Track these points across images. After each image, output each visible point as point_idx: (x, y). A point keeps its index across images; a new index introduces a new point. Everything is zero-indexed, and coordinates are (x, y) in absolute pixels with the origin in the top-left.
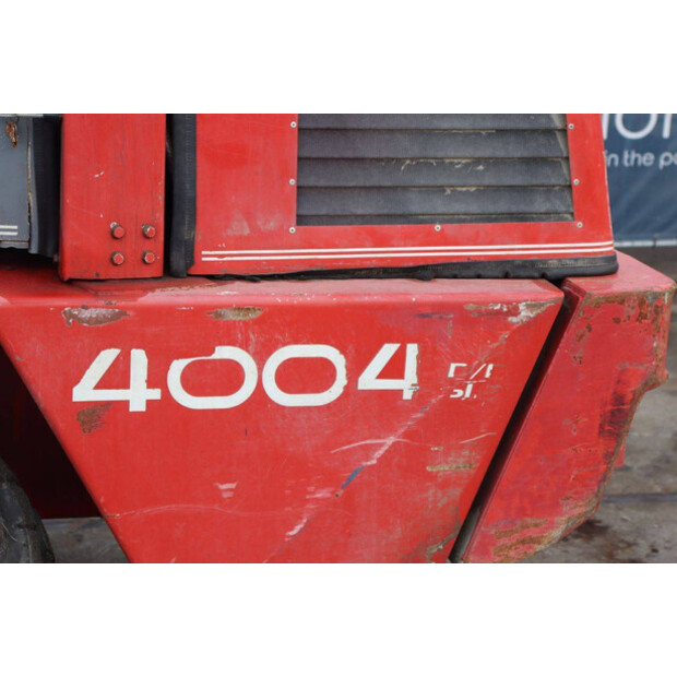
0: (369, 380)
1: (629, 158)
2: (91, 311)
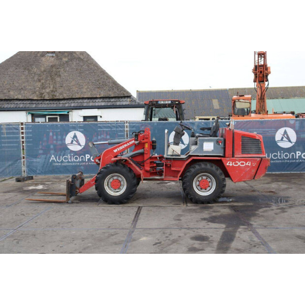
1: (286, 161)
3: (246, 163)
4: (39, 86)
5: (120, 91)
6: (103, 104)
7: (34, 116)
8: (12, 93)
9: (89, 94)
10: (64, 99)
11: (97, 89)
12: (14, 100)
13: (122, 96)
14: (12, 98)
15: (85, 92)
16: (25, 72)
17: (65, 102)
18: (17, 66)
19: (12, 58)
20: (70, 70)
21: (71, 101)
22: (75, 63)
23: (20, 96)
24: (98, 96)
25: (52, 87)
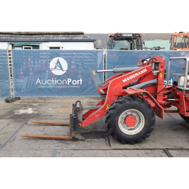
6: (64, 38)
10: (36, 34)
13: (77, 33)
24: (60, 33)
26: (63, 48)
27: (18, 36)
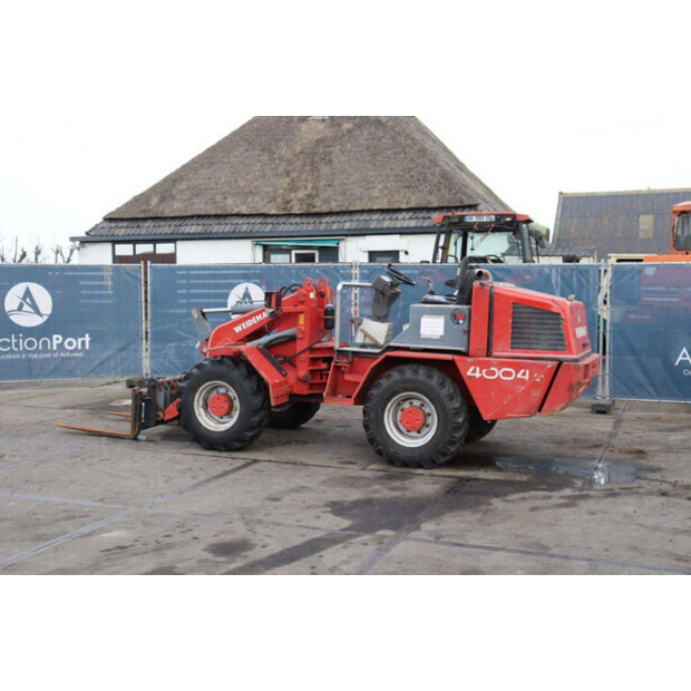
0: (519, 376)
2: (470, 360)
3: (517, 373)
4: (285, 186)
5: (455, 194)
6: (412, 224)
7: (268, 251)
8: (230, 201)
9: (386, 201)
10: (330, 214)
11: (403, 191)
12: (232, 215)
13: (458, 204)
14: (229, 212)
15: (378, 198)
16: (262, 158)
17: (333, 219)
18: (250, 143)
19: (242, 128)
20: (354, 149)
21: (346, 218)
22: (366, 132)
23: (245, 208)
24: (404, 206)
25: (310, 185)
26: (406, 253)
27: (282, 220)
